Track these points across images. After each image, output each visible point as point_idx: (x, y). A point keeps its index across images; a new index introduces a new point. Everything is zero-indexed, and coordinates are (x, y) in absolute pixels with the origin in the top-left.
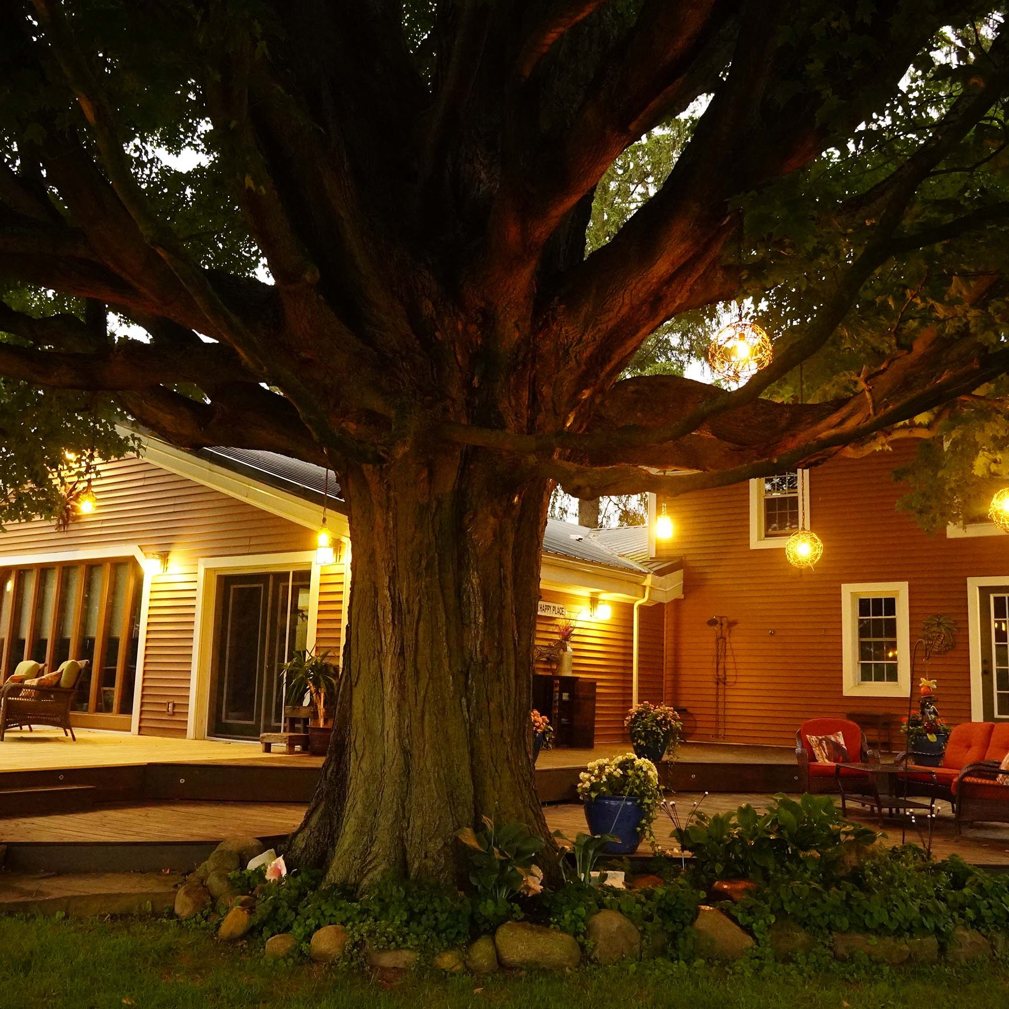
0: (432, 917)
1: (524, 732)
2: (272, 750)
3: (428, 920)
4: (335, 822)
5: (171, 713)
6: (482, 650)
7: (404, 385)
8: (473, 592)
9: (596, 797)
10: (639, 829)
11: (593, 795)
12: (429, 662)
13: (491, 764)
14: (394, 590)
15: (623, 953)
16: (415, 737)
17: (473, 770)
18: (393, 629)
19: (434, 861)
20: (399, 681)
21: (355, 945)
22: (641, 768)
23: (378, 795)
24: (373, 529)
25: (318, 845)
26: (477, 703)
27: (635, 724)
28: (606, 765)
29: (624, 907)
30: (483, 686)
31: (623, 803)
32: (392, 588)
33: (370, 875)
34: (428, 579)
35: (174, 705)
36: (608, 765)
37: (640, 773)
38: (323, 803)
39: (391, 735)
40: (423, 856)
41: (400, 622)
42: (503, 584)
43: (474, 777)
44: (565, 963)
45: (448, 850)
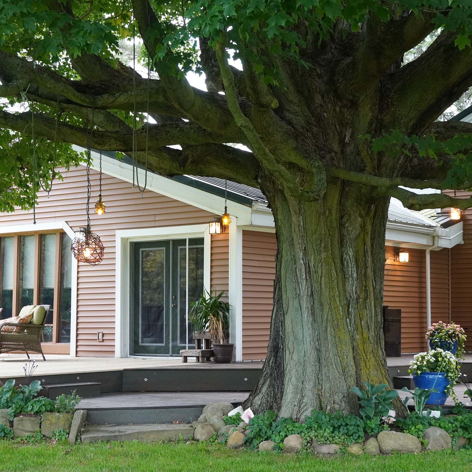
0: (345, 428)
1: (380, 337)
2: (188, 361)
3: (344, 429)
4: (276, 390)
5: (102, 340)
6: (356, 292)
7: (309, 146)
8: (350, 260)
9: (421, 374)
10: (446, 391)
11: (419, 372)
12: (328, 299)
13: (364, 355)
14: (306, 260)
15: (443, 447)
16: (323, 341)
17: (354, 358)
18: (306, 282)
19: (339, 405)
20: (311, 310)
21: (308, 442)
22: (446, 357)
23: (303, 373)
24: (291, 226)
25: (268, 402)
26: (355, 321)
27: (433, 337)
28: (425, 356)
29: (442, 425)
30: (357, 312)
31: (436, 376)
32: (304, 258)
33: (305, 414)
34: (325, 254)
35: (103, 335)
36: (426, 356)
37: (445, 359)
38: (269, 379)
39: (308, 340)
40: (332, 402)
41: (310, 278)
42: (366, 255)
43: (355, 362)
44: (414, 450)
45: (345, 399)
